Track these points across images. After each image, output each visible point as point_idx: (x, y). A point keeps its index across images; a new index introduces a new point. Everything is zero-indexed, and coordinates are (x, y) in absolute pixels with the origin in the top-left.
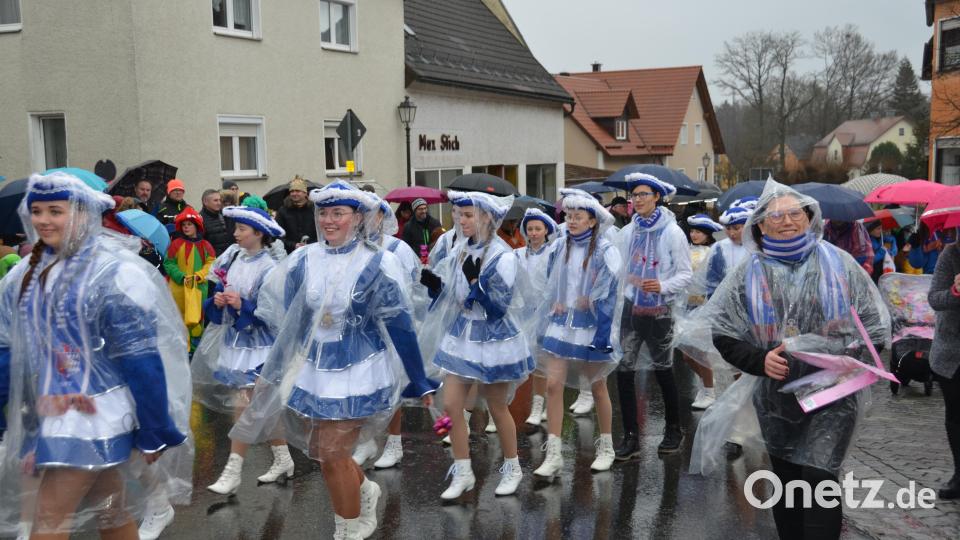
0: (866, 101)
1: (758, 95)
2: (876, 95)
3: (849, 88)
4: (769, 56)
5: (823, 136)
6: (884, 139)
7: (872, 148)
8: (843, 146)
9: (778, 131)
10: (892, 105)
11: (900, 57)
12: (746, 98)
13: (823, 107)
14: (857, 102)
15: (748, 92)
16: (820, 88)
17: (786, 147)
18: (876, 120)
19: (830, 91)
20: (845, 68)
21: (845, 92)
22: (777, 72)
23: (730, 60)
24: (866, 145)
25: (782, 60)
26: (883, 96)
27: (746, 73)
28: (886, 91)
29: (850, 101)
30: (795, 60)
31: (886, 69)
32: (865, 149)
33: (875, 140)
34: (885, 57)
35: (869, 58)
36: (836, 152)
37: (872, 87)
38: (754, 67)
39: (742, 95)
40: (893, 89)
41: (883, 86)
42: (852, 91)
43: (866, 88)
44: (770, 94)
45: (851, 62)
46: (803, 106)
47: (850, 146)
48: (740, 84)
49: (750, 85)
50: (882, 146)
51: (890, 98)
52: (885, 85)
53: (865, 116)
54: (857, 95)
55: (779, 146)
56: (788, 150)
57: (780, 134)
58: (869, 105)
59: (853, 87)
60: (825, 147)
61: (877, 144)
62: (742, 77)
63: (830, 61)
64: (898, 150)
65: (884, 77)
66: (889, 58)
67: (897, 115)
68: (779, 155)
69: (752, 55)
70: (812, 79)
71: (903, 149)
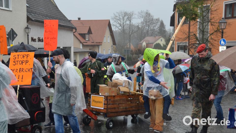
0: (152, 31)
1: (123, 29)
2: (154, 30)
3: (147, 28)
4: (126, 18)
5: (141, 41)
6: (157, 42)
7: (154, 45)
8: (146, 44)
9: (129, 39)
10: (159, 33)
11: (160, 20)
12: (120, 29)
13: (140, 33)
14: (150, 32)
15: (120, 28)
16: (140, 27)
17: (131, 44)
18: (155, 37)
19: (142, 28)
20: (146, 22)
21: (146, 29)
22: (128, 22)
23: (115, 18)
24: (153, 44)
25: (129, 19)
26: (156, 30)
27: (120, 22)
28: (157, 29)
29: (148, 31)
30: (133, 19)
31: (157, 23)
32: (152, 45)
33: (155, 42)
34: (156, 19)
35: (152, 20)
36: (144, 45)
37: (153, 27)
38: (122, 21)
39: (119, 28)
40: (159, 28)
41: (156, 27)
42: (148, 28)
43: (152, 28)
44: (126, 29)
45: (148, 20)
46: (135, 32)
47: (148, 44)
48: (118, 25)
49: (121, 26)
50: (156, 44)
51: (158, 31)
52: (157, 27)
53: (151, 35)
54: (149, 30)
55: (129, 43)
56: (131, 45)
57: (129, 40)
58: (153, 32)
59: (148, 27)
60: (142, 44)
61: (155, 43)
62: (119, 23)
63: (142, 20)
64: (161, 45)
65: (156, 25)
66: (158, 20)
67: (160, 35)
68: (129, 46)
69: (121, 17)
70: (138, 25)
71: (162, 45)
